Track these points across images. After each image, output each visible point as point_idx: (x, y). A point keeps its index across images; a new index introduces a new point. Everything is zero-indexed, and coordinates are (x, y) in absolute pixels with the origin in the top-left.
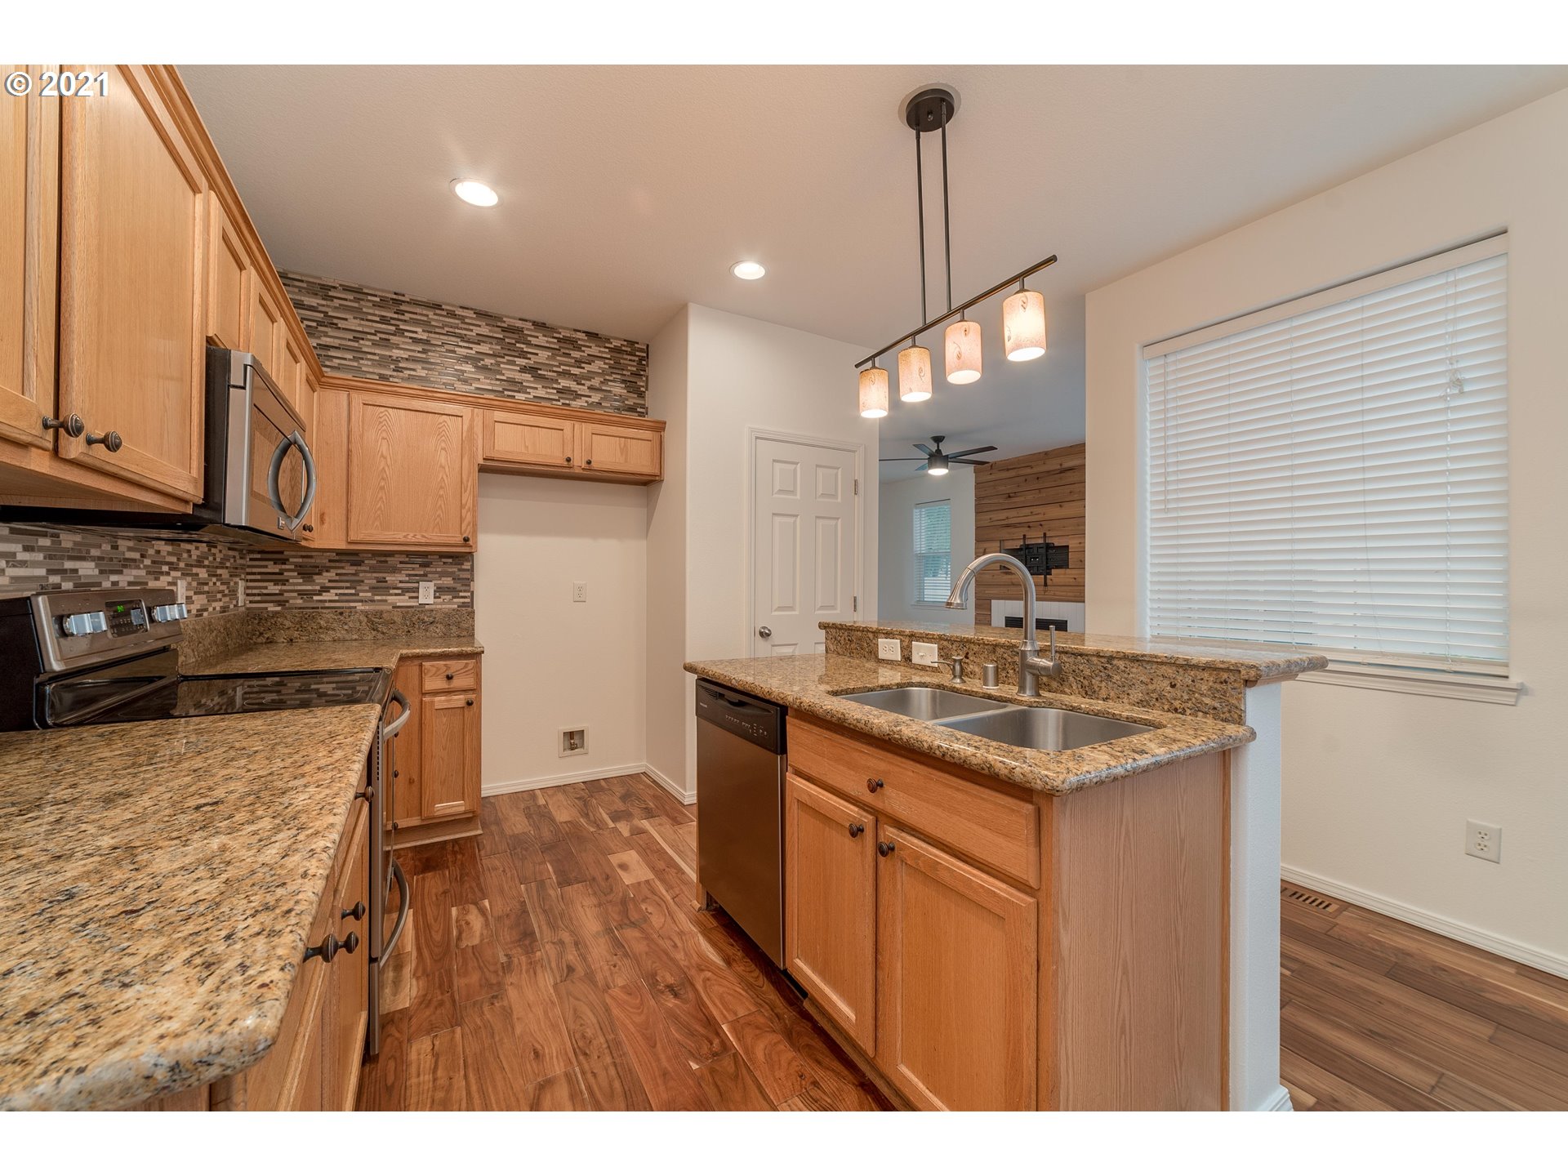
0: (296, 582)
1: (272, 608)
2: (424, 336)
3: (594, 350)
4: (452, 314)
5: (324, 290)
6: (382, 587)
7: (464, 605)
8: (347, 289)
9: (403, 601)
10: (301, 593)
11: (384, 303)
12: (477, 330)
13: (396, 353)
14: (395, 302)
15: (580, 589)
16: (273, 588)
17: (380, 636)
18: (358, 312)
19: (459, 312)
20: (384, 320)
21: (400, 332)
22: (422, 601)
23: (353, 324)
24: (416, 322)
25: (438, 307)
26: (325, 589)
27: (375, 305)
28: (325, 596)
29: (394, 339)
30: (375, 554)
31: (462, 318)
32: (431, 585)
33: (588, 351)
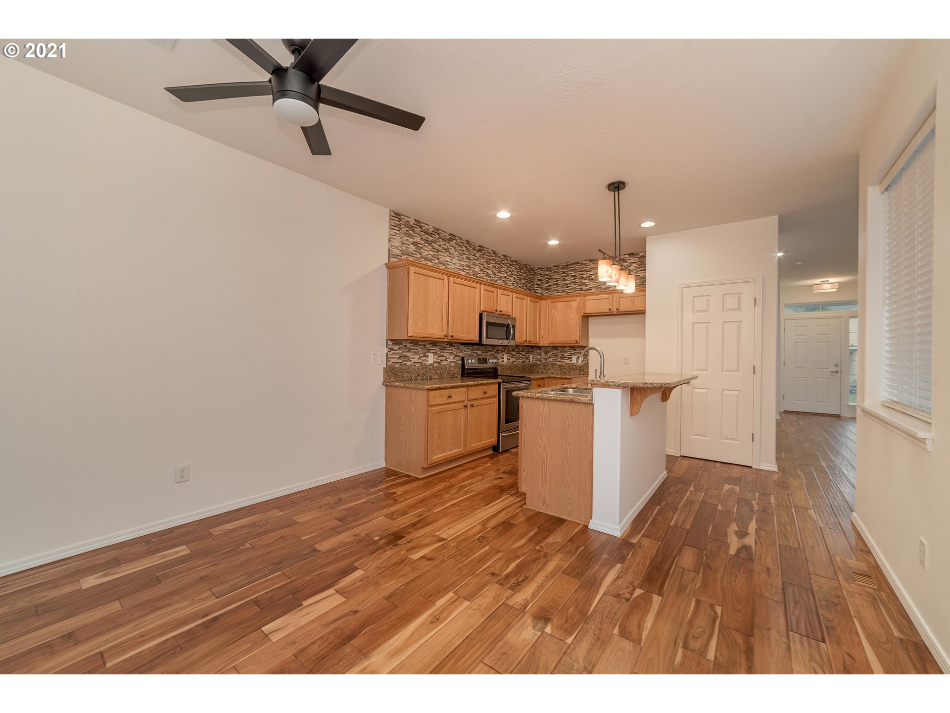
0: (544, 356)
1: (539, 363)
2: (574, 274)
3: (632, 260)
4: (582, 264)
5: (549, 269)
6: (563, 357)
7: (585, 364)
8: (555, 266)
9: (568, 362)
10: (545, 359)
11: (564, 267)
12: (590, 267)
13: (567, 282)
14: (566, 266)
15: (626, 359)
16: (539, 357)
17: (562, 373)
18: (557, 273)
19: (584, 262)
20: (564, 273)
21: (568, 275)
22: (573, 362)
23: (557, 276)
24: (572, 270)
25: (578, 263)
26: (550, 358)
27: (562, 269)
28: (550, 360)
29: (566, 278)
30: (562, 347)
31: (585, 264)
32: (576, 356)
33: (629, 261)
